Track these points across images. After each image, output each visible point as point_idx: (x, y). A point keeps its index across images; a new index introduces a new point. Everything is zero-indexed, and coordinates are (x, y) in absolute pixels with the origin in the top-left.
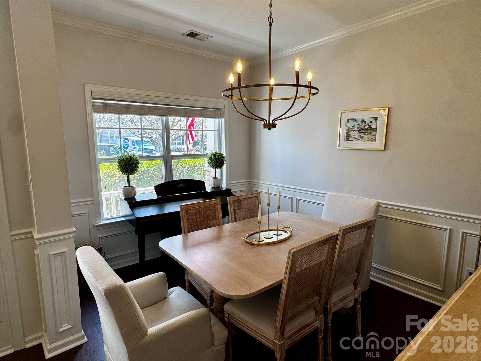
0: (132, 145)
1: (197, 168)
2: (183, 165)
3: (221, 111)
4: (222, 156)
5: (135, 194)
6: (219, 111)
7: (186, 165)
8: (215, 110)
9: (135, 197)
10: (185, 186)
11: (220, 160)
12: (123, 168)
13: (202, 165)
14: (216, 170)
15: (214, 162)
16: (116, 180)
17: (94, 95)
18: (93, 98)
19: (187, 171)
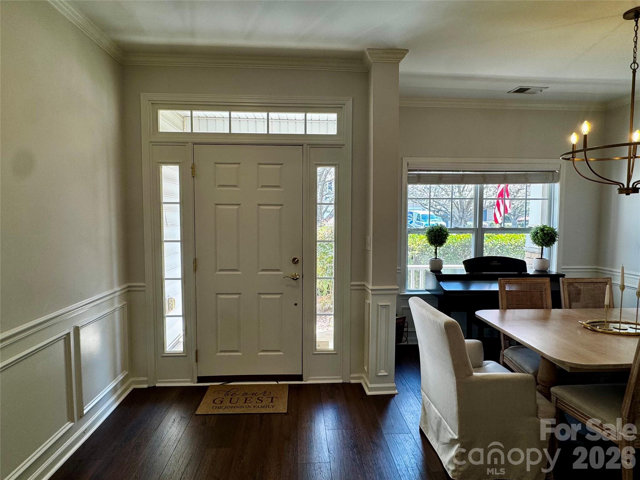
0: (417, 220)
1: (512, 248)
2: (493, 243)
3: (555, 174)
4: (553, 231)
5: (441, 268)
6: (551, 173)
7: (497, 243)
8: (546, 174)
9: (441, 271)
10: (499, 264)
11: (550, 235)
12: (432, 239)
13: (520, 244)
14: (542, 249)
15: (541, 238)
16: (415, 254)
17: (410, 167)
18: (409, 170)
19: (499, 250)
